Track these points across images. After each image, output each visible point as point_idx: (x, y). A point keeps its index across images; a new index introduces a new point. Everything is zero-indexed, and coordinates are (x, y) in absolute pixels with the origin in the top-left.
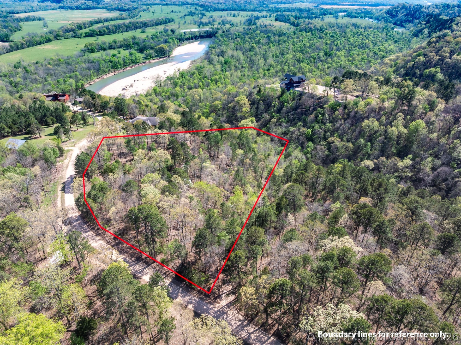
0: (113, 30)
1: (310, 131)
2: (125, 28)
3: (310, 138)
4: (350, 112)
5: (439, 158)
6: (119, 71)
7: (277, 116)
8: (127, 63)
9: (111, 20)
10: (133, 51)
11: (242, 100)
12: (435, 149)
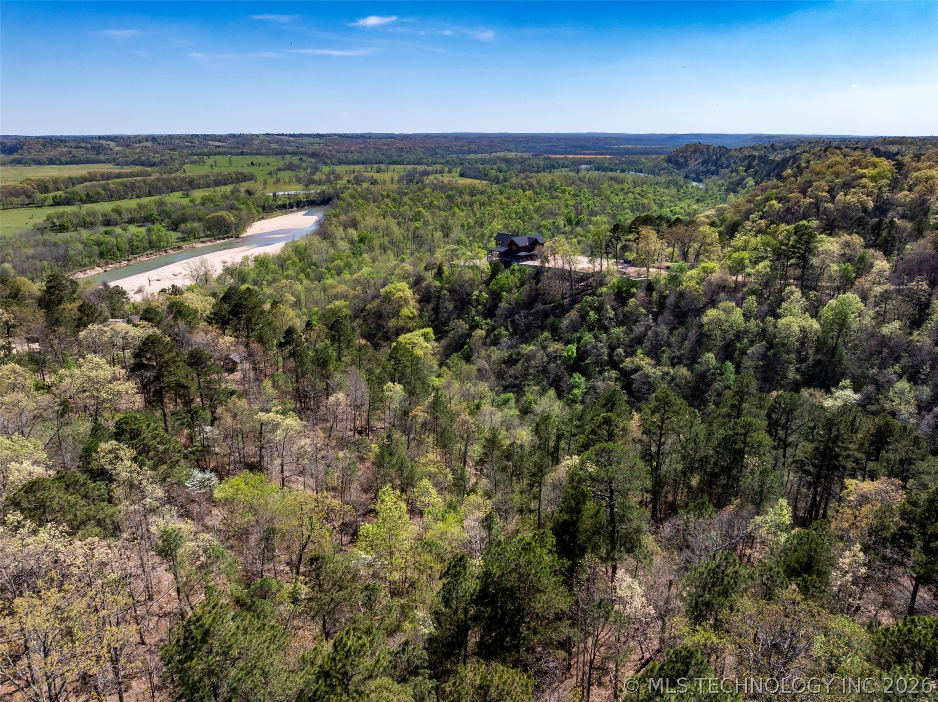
0: (118, 192)
1: (573, 348)
2: (147, 189)
3: (577, 365)
4: (664, 298)
5: (924, 382)
6: (118, 265)
7: (486, 323)
8: (138, 248)
9: (119, 176)
10: (156, 226)
11: (400, 290)
12: (904, 361)
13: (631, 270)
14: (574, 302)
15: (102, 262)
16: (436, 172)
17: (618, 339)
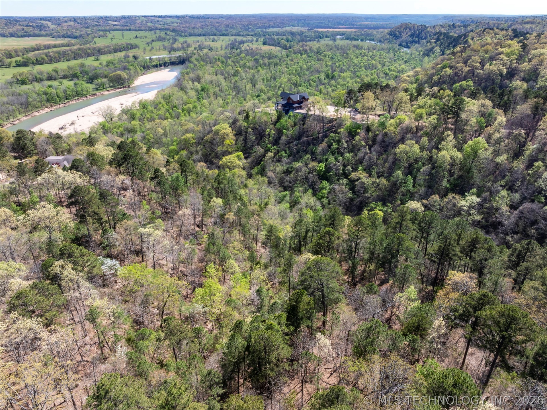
0: (55, 57)
1: (323, 165)
2: (73, 55)
3: (324, 176)
4: (376, 136)
5: (516, 191)
6: (58, 107)
7: (275, 149)
8: (69, 95)
9: (55, 46)
10: (79, 82)
11: (224, 129)
12: (507, 178)
13: (359, 117)
14: (325, 136)
15: (49, 105)
16: (249, 41)
17: (348, 160)
